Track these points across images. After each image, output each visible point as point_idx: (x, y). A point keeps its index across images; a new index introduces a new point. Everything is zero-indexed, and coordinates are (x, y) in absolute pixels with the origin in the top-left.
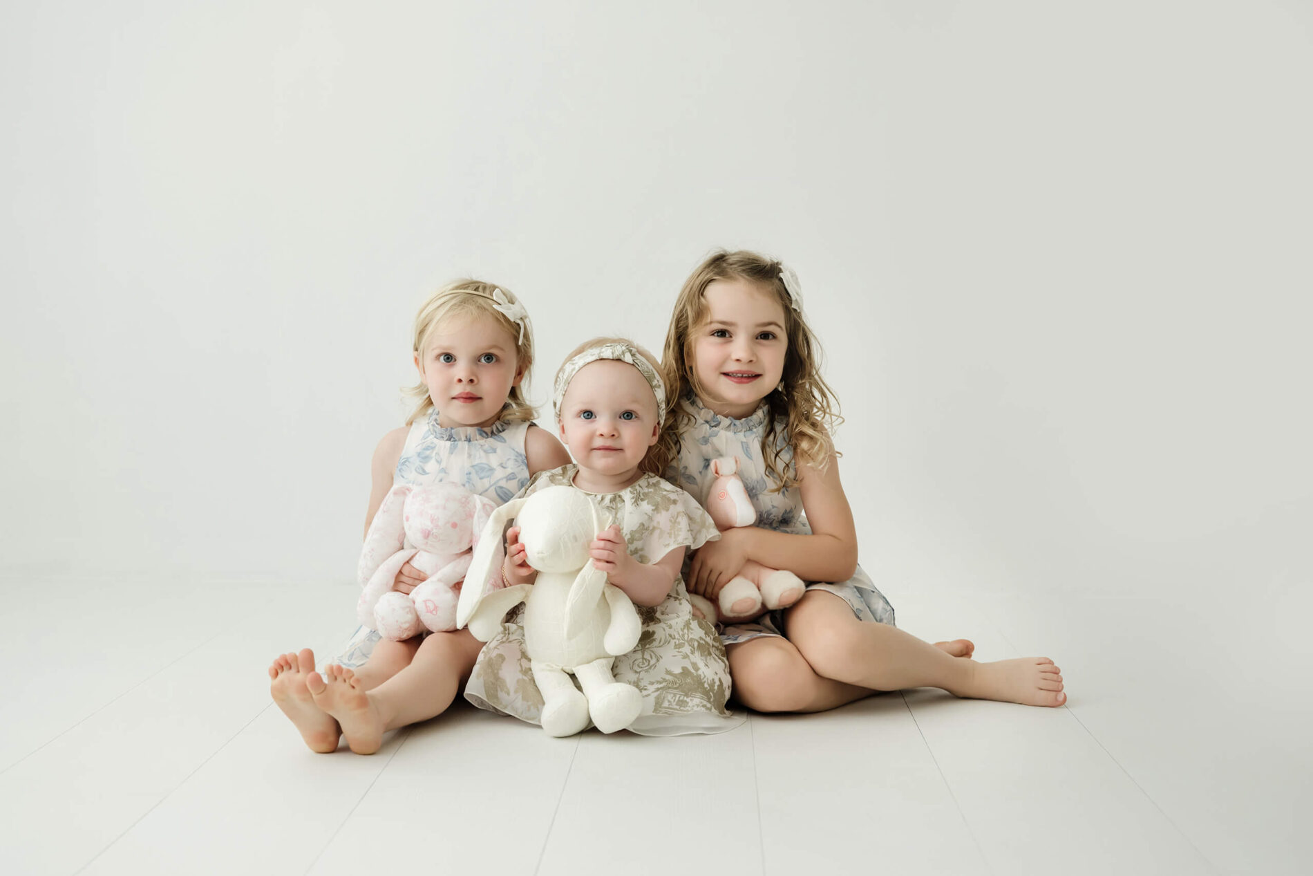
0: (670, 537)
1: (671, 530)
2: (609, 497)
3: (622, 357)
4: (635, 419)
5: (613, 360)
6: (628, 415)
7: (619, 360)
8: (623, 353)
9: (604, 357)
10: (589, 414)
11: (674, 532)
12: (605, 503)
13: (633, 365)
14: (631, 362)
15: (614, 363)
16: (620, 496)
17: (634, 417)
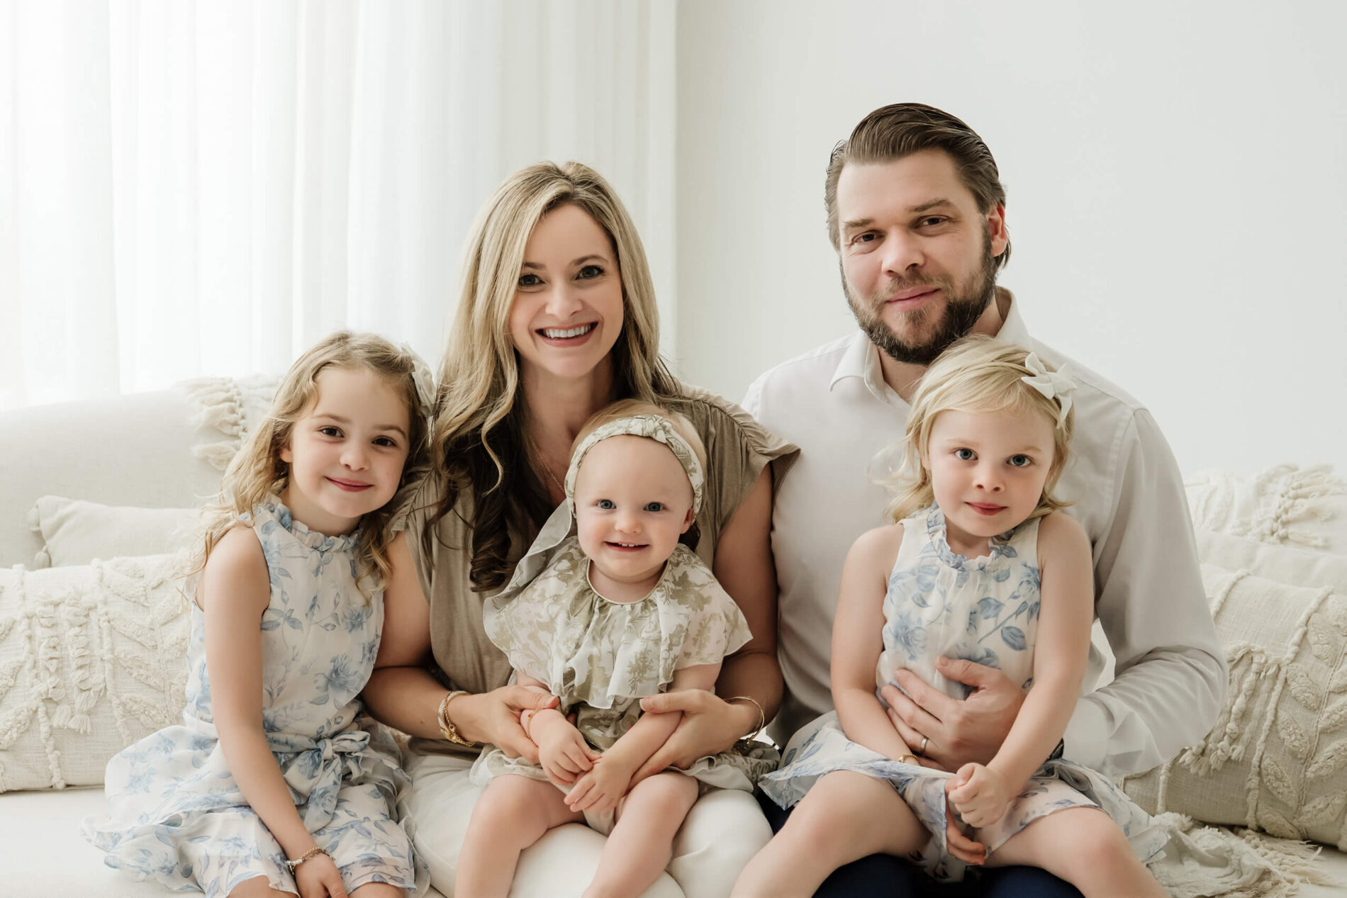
0: (695, 644)
1: (697, 635)
2: (639, 606)
3: (654, 436)
4: (664, 511)
5: (642, 437)
6: (655, 507)
7: (649, 438)
8: (656, 431)
9: (632, 433)
10: (607, 504)
11: (701, 641)
12: (636, 613)
13: (666, 444)
14: (665, 441)
15: (643, 441)
16: (651, 601)
17: (661, 508)
